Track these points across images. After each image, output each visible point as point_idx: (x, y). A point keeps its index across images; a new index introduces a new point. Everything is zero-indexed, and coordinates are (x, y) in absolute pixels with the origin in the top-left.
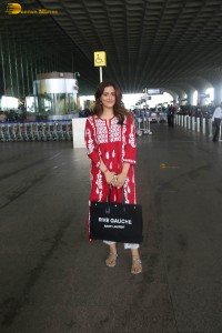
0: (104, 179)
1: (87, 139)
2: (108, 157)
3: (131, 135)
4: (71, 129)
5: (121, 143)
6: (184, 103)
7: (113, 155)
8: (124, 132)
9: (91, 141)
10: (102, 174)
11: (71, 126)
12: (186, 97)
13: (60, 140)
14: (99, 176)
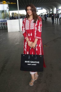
0: (27, 44)
1: (23, 28)
2: (29, 35)
3: (39, 27)
4: (7, 25)
5: (34, 30)
6: (51, 13)
7: (31, 35)
8: (36, 25)
9: (24, 29)
10: (27, 42)
11: (7, 23)
12: (51, 10)
13: (2, 29)
14: (26, 43)
